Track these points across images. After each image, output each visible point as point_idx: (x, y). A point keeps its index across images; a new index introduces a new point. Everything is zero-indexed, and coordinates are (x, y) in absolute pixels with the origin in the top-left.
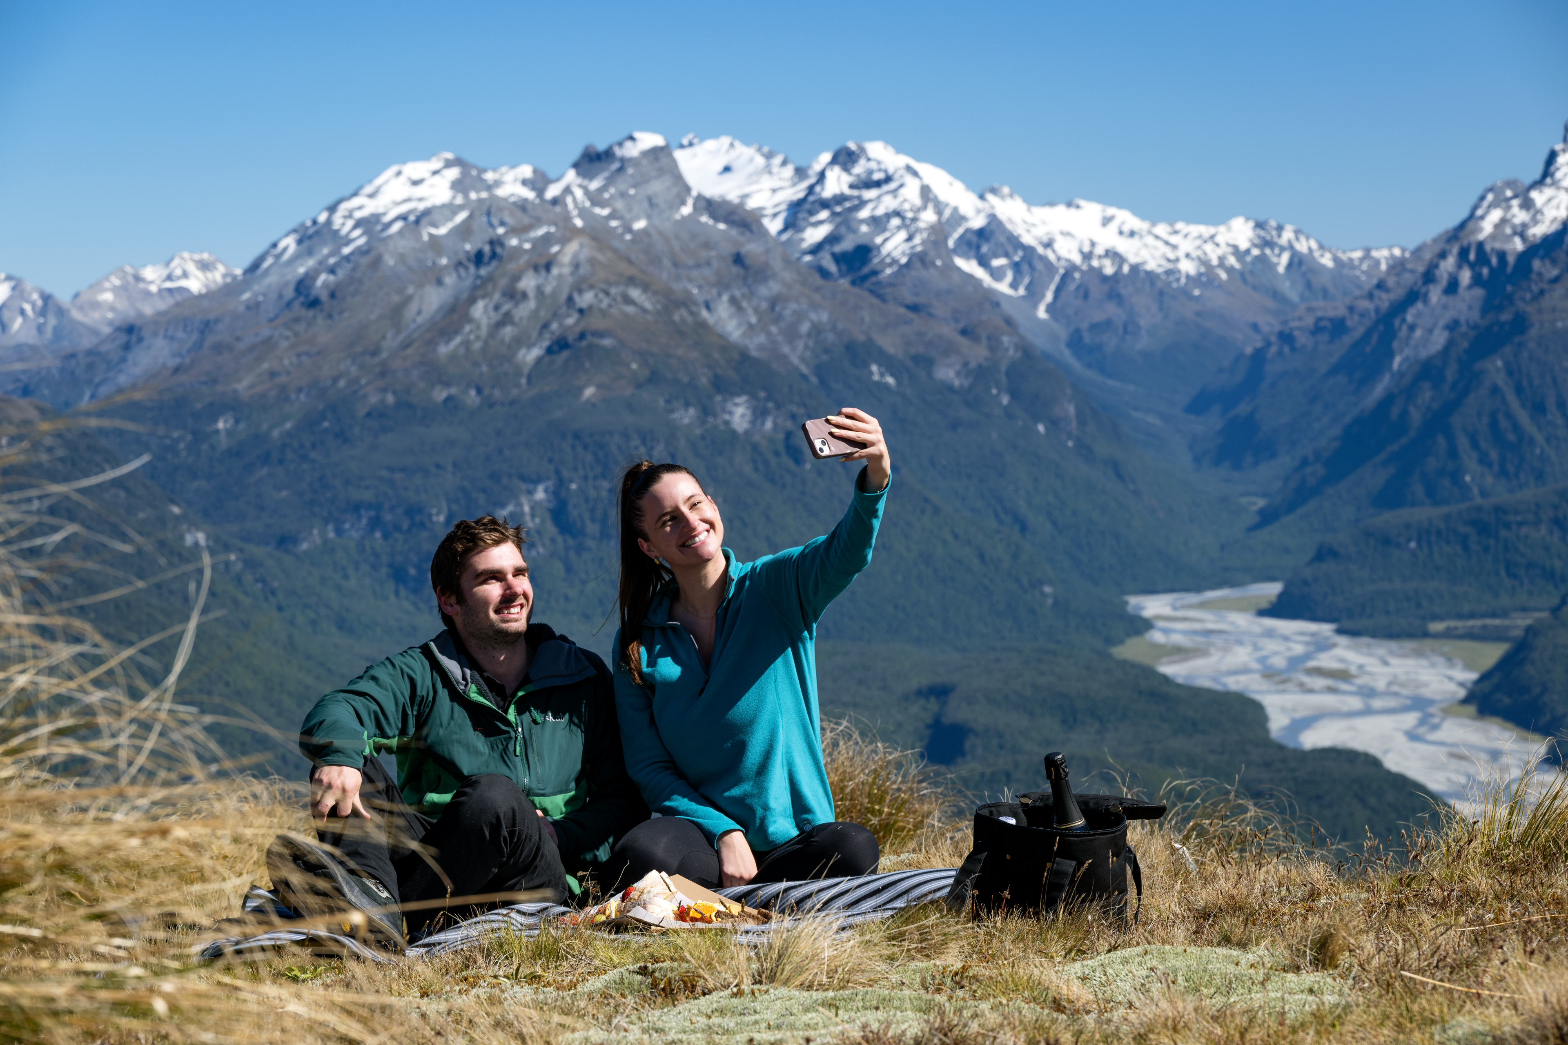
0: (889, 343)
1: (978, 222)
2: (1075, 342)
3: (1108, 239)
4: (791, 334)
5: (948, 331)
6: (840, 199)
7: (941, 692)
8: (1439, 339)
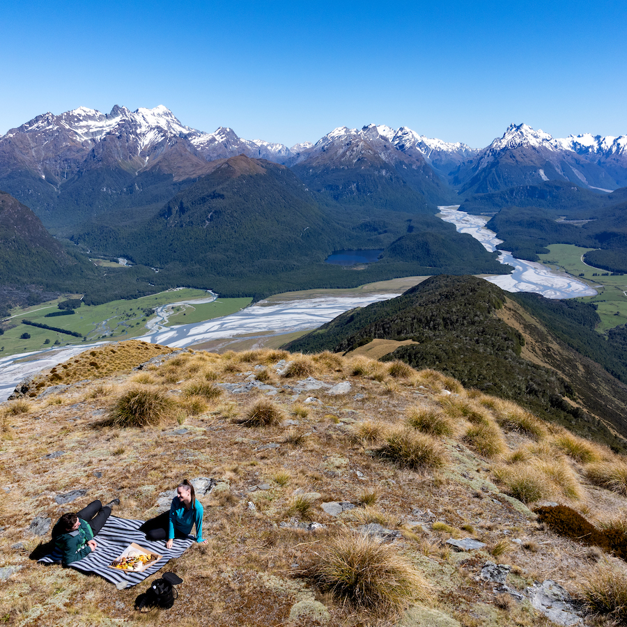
0: (406, 161)
1: (420, 141)
2: (433, 162)
3: (439, 145)
4: (392, 159)
5: (415, 160)
6: (400, 136)
7: (410, 220)
8: (486, 165)
